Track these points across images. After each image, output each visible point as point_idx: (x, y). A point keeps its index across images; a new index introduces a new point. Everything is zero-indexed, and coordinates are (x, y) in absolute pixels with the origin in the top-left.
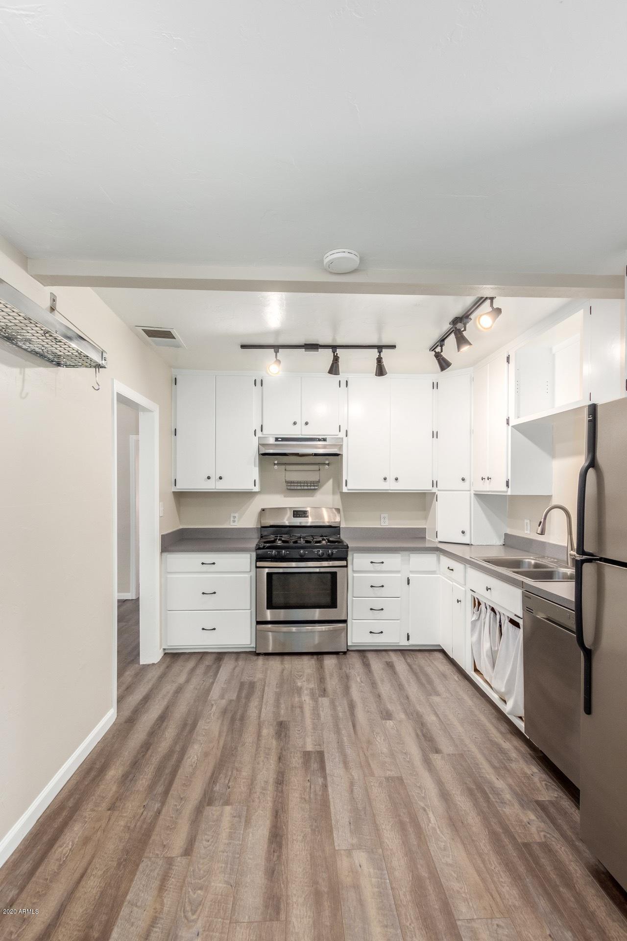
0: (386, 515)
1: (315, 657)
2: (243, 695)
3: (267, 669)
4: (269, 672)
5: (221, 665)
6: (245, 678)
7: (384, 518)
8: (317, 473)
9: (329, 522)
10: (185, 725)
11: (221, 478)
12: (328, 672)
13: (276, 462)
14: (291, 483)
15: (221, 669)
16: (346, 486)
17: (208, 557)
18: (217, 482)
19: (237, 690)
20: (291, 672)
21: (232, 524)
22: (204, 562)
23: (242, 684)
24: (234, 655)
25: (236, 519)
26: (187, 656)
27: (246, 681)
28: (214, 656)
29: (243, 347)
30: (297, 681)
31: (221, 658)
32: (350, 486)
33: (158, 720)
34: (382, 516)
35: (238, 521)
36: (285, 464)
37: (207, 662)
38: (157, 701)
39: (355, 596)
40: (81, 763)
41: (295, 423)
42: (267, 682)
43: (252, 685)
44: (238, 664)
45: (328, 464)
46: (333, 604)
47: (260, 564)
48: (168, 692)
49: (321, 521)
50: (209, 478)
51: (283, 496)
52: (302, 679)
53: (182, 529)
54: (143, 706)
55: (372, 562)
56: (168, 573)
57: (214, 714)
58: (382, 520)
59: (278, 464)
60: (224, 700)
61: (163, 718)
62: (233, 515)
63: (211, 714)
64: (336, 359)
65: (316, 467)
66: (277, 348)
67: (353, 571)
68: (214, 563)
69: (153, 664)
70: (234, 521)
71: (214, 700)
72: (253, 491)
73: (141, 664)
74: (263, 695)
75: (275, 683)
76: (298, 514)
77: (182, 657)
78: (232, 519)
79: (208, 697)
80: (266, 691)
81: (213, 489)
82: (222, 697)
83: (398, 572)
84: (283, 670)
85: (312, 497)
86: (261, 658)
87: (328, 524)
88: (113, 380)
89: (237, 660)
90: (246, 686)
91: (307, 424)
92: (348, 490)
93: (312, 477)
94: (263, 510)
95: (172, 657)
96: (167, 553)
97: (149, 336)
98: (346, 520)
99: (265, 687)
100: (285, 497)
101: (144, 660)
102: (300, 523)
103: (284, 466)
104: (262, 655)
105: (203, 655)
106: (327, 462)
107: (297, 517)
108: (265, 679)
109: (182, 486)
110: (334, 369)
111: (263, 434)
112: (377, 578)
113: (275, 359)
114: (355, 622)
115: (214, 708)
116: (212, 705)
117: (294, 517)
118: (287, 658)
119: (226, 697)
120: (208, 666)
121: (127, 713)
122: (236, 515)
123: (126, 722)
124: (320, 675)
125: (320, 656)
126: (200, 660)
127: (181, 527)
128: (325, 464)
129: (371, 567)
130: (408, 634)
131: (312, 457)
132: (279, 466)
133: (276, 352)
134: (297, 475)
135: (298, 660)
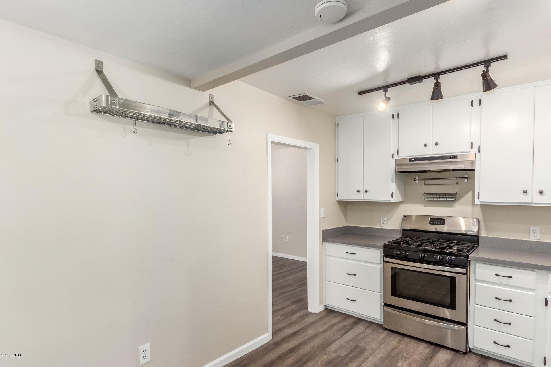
0: (537, 229)
1: (433, 347)
2: (351, 356)
3: (383, 343)
4: (383, 345)
5: (353, 328)
6: (362, 344)
7: (535, 231)
8: (455, 186)
9: (465, 231)
10: (300, 360)
11: (366, 192)
12: (433, 364)
13: (417, 178)
14: (431, 195)
15: (351, 331)
16: (478, 198)
17: (352, 249)
18: (364, 195)
19: (350, 350)
20: (401, 352)
21: (382, 225)
22: (348, 252)
23: (356, 347)
24: (368, 323)
25: (385, 222)
26: (337, 314)
27: (361, 346)
28: (354, 319)
29: (361, 93)
30: (400, 361)
31: (357, 323)
32: (482, 199)
33: (289, 350)
34: (532, 229)
35: (386, 224)
36: (425, 179)
37: (346, 323)
38: (298, 338)
39: (476, 303)
40: (237, 358)
41: (426, 145)
42: (375, 353)
43: (363, 350)
44: (366, 331)
45: (467, 178)
46: (452, 306)
47: (386, 259)
48: (308, 335)
49: (459, 229)
50: (358, 191)
51: (423, 205)
52: (405, 361)
53: (348, 226)
54: (289, 338)
55: (497, 275)
56: (327, 255)
57: (322, 360)
58: (532, 234)
59: (419, 179)
60: (335, 354)
61: (292, 350)
62: (382, 218)
63: (320, 360)
64: (437, 85)
65: (455, 181)
66: (385, 88)
67: (475, 279)
68: (354, 254)
69: (314, 313)
70: (383, 224)
71: (329, 351)
72: (391, 201)
73: (308, 311)
74: (364, 362)
75: (381, 356)
76: (435, 221)
77: (334, 314)
78: (382, 222)
79: (328, 347)
80: (369, 359)
81: (362, 199)
82: (336, 351)
83: (533, 290)
84: (396, 348)
85: (451, 207)
86: (386, 332)
87: (464, 233)
88: (267, 134)
89: (367, 328)
90: (358, 350)
91: (437, 144)
92: (481, 202)
93: (451, 190)
94: (405, 216)
95: (329, 311)
96: (326, 242)
97: (300, 101)
98: (487, 230)
99: (370, 356)
100: (424, 206)
101: (310, 309)
102: (436, 229)
103: (424, 181)
104: (388, 330)
105: (348, 316)
106: (466, 176)
107: (433, 224)
108: (375, 350)
109: (343, 197)
110: (437, 95)
111: (399, 157)
112: (505, 291)
113: (385, 98)
114: (477, 328)
115: (325, 356)
116: (326, 354)
117: (430, 223)
118: (407, 339)
119: (338, 352)
120: (345, 326)
121: (278, 338)
122: (385, 219)
123: (273, 344)
124: (424, 364)
125: (437, 348)
126: (342, 320)
127: (347, 225)
128: (464, 178)
129: (496, 279)
130: (545, 358)
131: (450, 172)
132: (419, 181)
133: (385, 91)
134: (435, 188)
135: (416, 344)
